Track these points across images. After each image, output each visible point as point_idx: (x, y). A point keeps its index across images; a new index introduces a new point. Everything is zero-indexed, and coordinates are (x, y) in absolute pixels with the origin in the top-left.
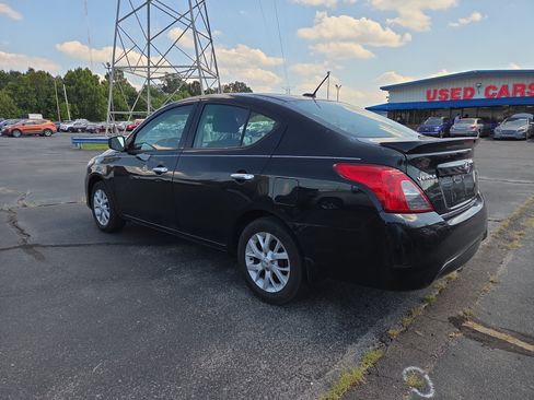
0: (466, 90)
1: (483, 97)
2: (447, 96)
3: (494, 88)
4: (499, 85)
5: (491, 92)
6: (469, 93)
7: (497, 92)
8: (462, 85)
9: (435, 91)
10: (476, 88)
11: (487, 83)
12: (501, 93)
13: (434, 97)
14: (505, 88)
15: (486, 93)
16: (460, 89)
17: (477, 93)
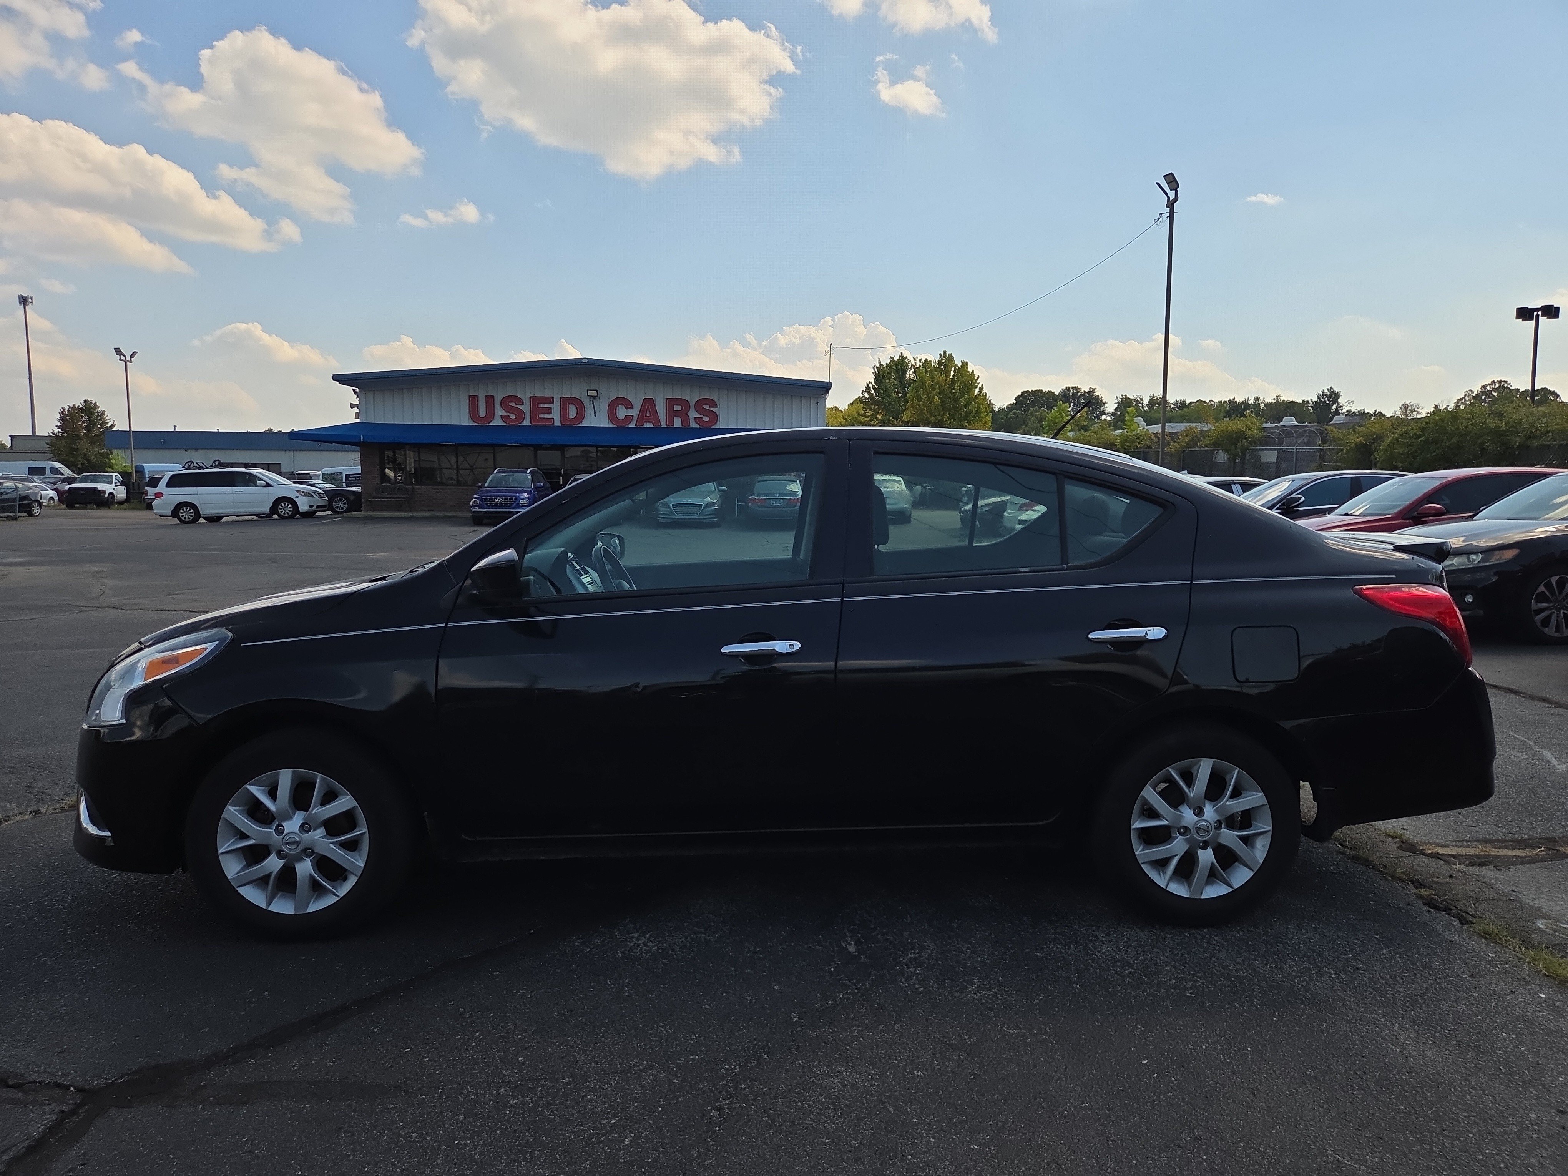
0: (565, 402)
1: (605, 423)
2: (521, 415)
3: (629, 405)
4: (636, 395)
5: (622, 413)
6: (573, 412)
7: (634, 412)
8: (556, 391)
9: (490, 400)
10: (586, 402)
11: (610, 391)
12: (642, 417)
13: (490, 415)
14: (648, 404)
15: (612, 415)
16: (550, 400)
17: (589, 412)
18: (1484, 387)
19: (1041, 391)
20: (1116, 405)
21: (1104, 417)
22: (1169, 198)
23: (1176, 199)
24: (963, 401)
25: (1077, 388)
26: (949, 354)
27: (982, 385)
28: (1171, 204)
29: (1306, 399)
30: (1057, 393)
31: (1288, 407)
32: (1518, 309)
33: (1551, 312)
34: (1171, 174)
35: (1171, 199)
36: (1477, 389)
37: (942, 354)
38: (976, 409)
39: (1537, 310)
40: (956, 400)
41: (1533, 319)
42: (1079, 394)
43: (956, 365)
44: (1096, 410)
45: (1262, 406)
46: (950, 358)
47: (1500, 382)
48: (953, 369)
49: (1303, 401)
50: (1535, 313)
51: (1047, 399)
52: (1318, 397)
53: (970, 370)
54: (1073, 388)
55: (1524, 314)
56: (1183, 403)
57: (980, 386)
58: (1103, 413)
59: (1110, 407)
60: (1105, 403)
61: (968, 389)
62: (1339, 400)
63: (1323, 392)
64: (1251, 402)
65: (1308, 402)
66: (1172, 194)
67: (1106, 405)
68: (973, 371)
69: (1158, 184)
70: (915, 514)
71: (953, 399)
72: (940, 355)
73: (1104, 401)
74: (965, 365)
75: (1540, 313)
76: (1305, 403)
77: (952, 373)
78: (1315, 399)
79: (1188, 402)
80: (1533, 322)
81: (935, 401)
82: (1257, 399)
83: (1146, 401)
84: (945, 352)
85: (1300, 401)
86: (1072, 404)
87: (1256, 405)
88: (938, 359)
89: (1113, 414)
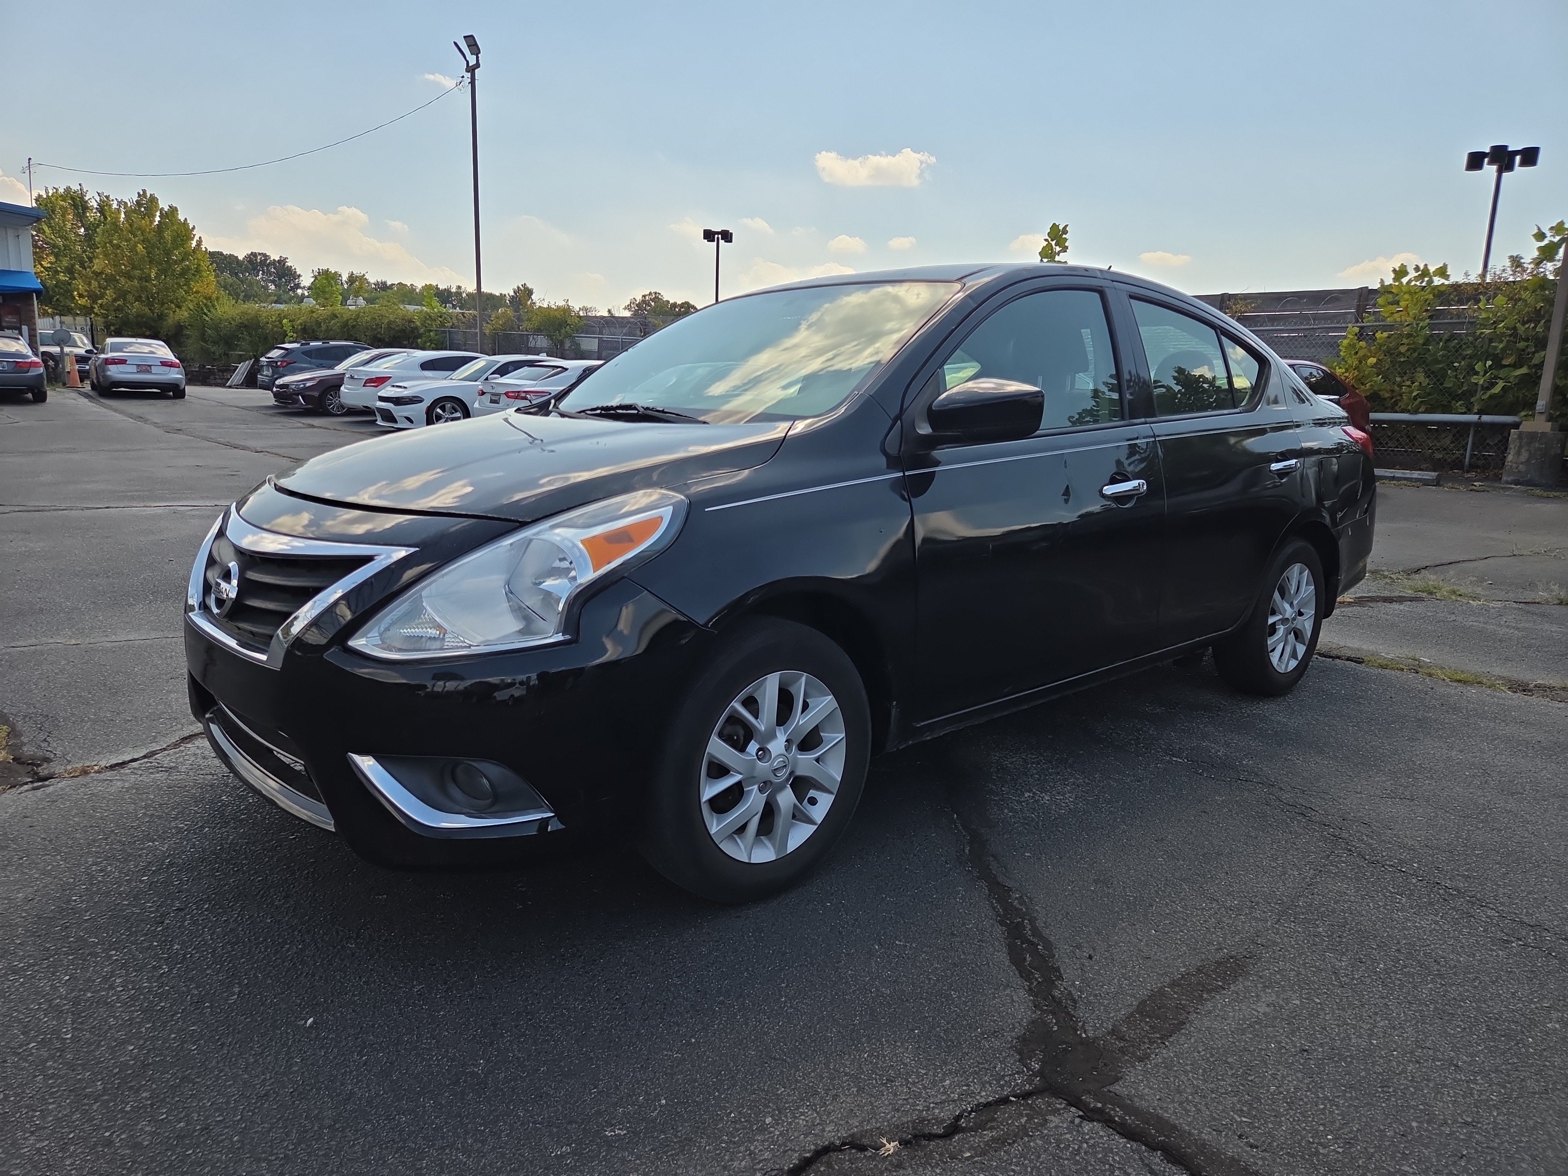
18: (644, 296)
19: (221, 254)
20: (313, 279)
21: (299, 291)
22: (468, 62)
23: (477, 65)
24: (176, 256)
25: (265, 255)
26: (151, 195)
27: (200, 238)
28: (471, 70)
29: (503, 293)
30: (241, 258)
31: (488, 299)
32: (704, 230)
33: (727, 236)
34: (472, 36)
35: (470, 65)
36: (639, 298)
37: (141, 193)
38: (196, 266)
39: (718, 233)
40: (168, 253)
41: (714, 241)
42: (268, 261)
43: (162, 209)
44: (289, 282)
45: (464, 295)
46: (153, 200)
47: (656, 293)
48: (158, 214)
49: (501, 294)
50: (716, 236)
51: (230, 263)
52: (514, 292)
53: (181, 217)
54: (260, 254)
55: (709, 235)
56: (384, 283)
57: (196, 238)
58: (298, 286)
59: (306, 280)
60: (299, 276)
61: (182, 240)
62: (533, 297)
63: (518, 288)
64: (454, 290)
65: (505, 295)
66: (472, 61)
67: (301, 278)
68: (186, 219)
69: (455, 44)
70: (189, 389)
71: (164, 251)
72: (139, 193)
73: (298, 273)
74: (173, 210)
75: (720, 236)
76: (502, 296)
77: (157, 219)
78: (512, 293)
79: (389, 283)
80: (715, 243)
81: (138, 250)
82: (459, 287)
83: (345, 278)
84: (144, 191)
85: (498, 294)
86: (261, 272)
87: (459, 294)
88: (135, 198)
89: (309, 288)
